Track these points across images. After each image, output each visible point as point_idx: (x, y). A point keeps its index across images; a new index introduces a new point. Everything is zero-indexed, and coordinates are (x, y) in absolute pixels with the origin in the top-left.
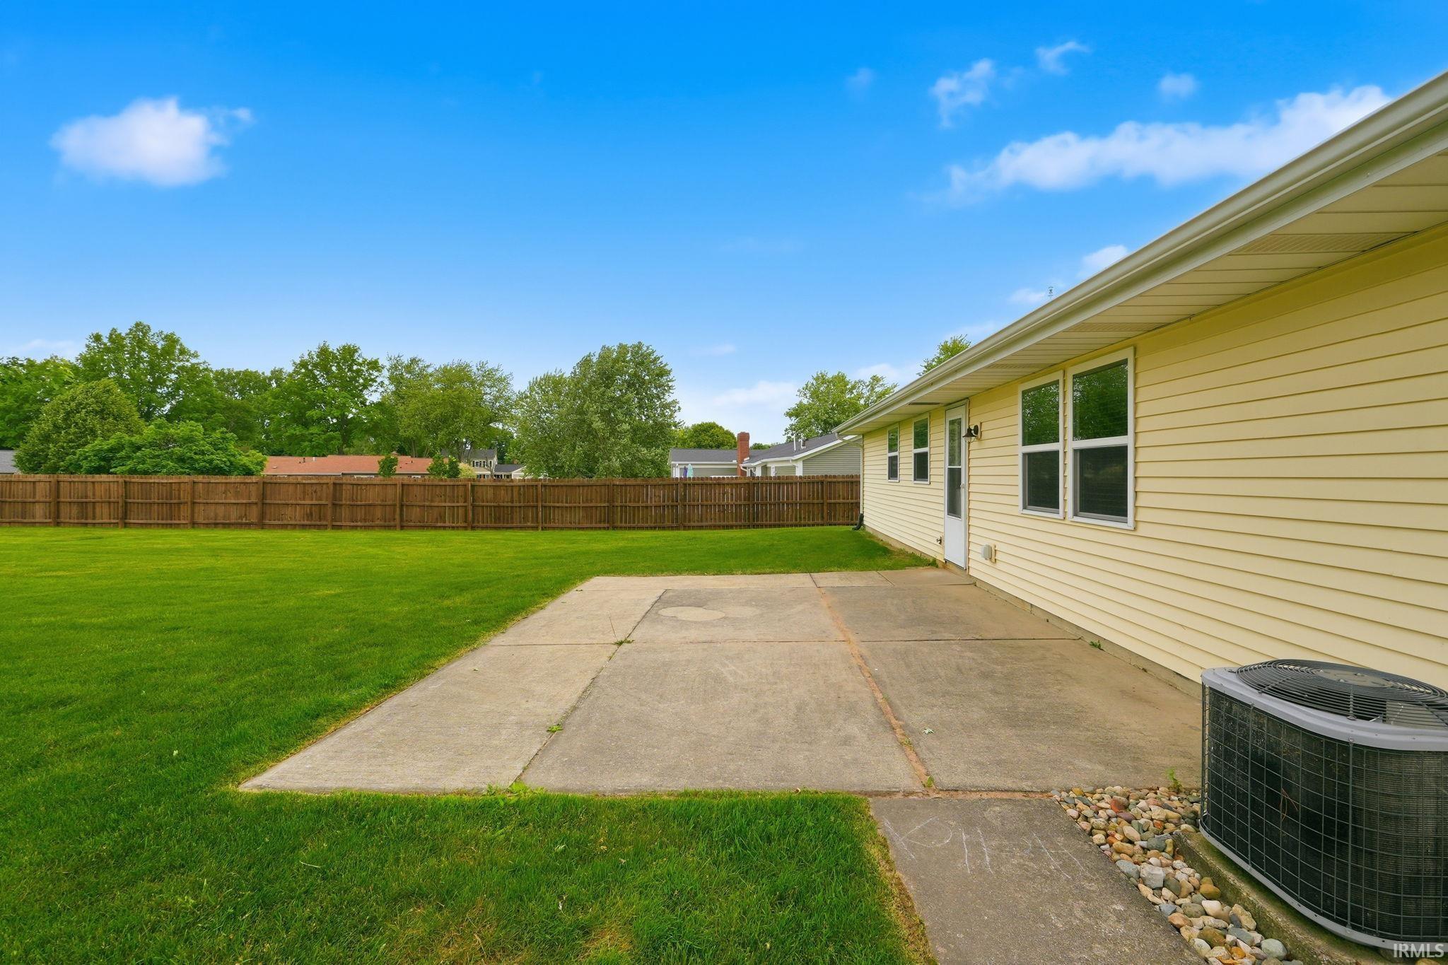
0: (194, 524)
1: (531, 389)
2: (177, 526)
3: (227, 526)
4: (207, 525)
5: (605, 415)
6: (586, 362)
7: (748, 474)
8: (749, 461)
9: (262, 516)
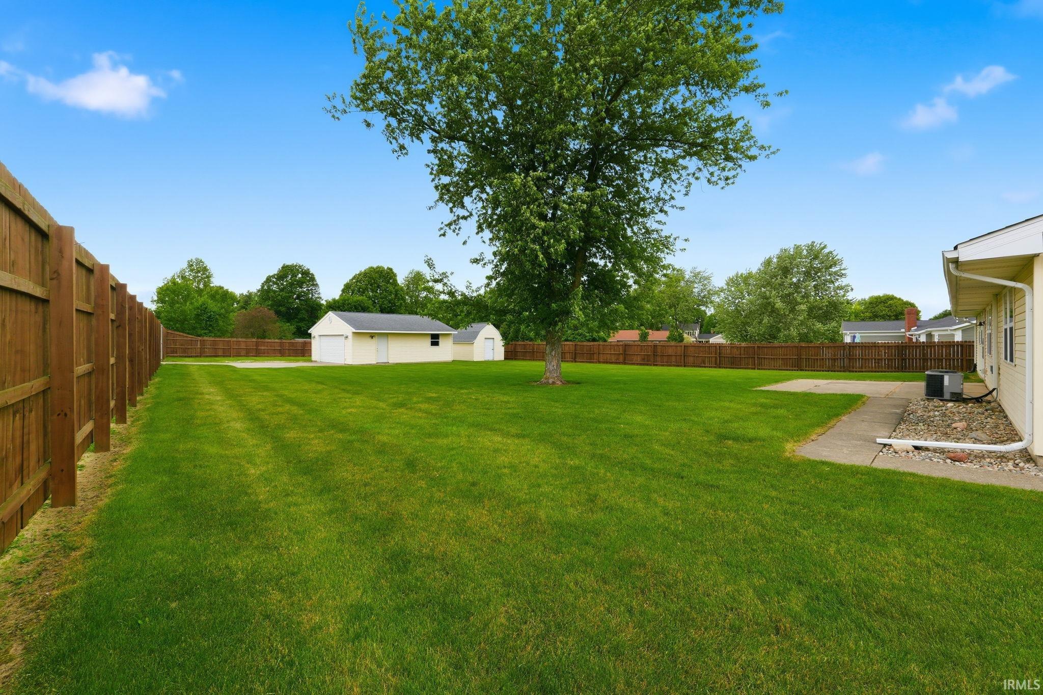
0: (599, 362)
1: (728, 284)
2: (593, 362)
3: (611, 363)
4: (604, 362)
5: (784, 298)
6: (768, 262)
7: (914, 340)
8: (916, 330)
9: (625, 359)
